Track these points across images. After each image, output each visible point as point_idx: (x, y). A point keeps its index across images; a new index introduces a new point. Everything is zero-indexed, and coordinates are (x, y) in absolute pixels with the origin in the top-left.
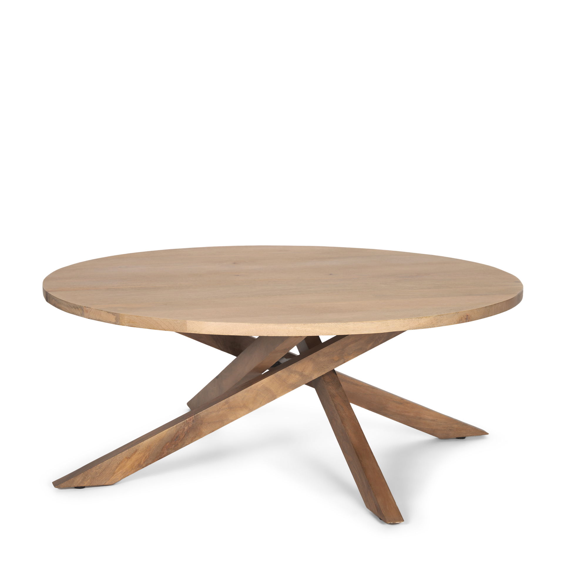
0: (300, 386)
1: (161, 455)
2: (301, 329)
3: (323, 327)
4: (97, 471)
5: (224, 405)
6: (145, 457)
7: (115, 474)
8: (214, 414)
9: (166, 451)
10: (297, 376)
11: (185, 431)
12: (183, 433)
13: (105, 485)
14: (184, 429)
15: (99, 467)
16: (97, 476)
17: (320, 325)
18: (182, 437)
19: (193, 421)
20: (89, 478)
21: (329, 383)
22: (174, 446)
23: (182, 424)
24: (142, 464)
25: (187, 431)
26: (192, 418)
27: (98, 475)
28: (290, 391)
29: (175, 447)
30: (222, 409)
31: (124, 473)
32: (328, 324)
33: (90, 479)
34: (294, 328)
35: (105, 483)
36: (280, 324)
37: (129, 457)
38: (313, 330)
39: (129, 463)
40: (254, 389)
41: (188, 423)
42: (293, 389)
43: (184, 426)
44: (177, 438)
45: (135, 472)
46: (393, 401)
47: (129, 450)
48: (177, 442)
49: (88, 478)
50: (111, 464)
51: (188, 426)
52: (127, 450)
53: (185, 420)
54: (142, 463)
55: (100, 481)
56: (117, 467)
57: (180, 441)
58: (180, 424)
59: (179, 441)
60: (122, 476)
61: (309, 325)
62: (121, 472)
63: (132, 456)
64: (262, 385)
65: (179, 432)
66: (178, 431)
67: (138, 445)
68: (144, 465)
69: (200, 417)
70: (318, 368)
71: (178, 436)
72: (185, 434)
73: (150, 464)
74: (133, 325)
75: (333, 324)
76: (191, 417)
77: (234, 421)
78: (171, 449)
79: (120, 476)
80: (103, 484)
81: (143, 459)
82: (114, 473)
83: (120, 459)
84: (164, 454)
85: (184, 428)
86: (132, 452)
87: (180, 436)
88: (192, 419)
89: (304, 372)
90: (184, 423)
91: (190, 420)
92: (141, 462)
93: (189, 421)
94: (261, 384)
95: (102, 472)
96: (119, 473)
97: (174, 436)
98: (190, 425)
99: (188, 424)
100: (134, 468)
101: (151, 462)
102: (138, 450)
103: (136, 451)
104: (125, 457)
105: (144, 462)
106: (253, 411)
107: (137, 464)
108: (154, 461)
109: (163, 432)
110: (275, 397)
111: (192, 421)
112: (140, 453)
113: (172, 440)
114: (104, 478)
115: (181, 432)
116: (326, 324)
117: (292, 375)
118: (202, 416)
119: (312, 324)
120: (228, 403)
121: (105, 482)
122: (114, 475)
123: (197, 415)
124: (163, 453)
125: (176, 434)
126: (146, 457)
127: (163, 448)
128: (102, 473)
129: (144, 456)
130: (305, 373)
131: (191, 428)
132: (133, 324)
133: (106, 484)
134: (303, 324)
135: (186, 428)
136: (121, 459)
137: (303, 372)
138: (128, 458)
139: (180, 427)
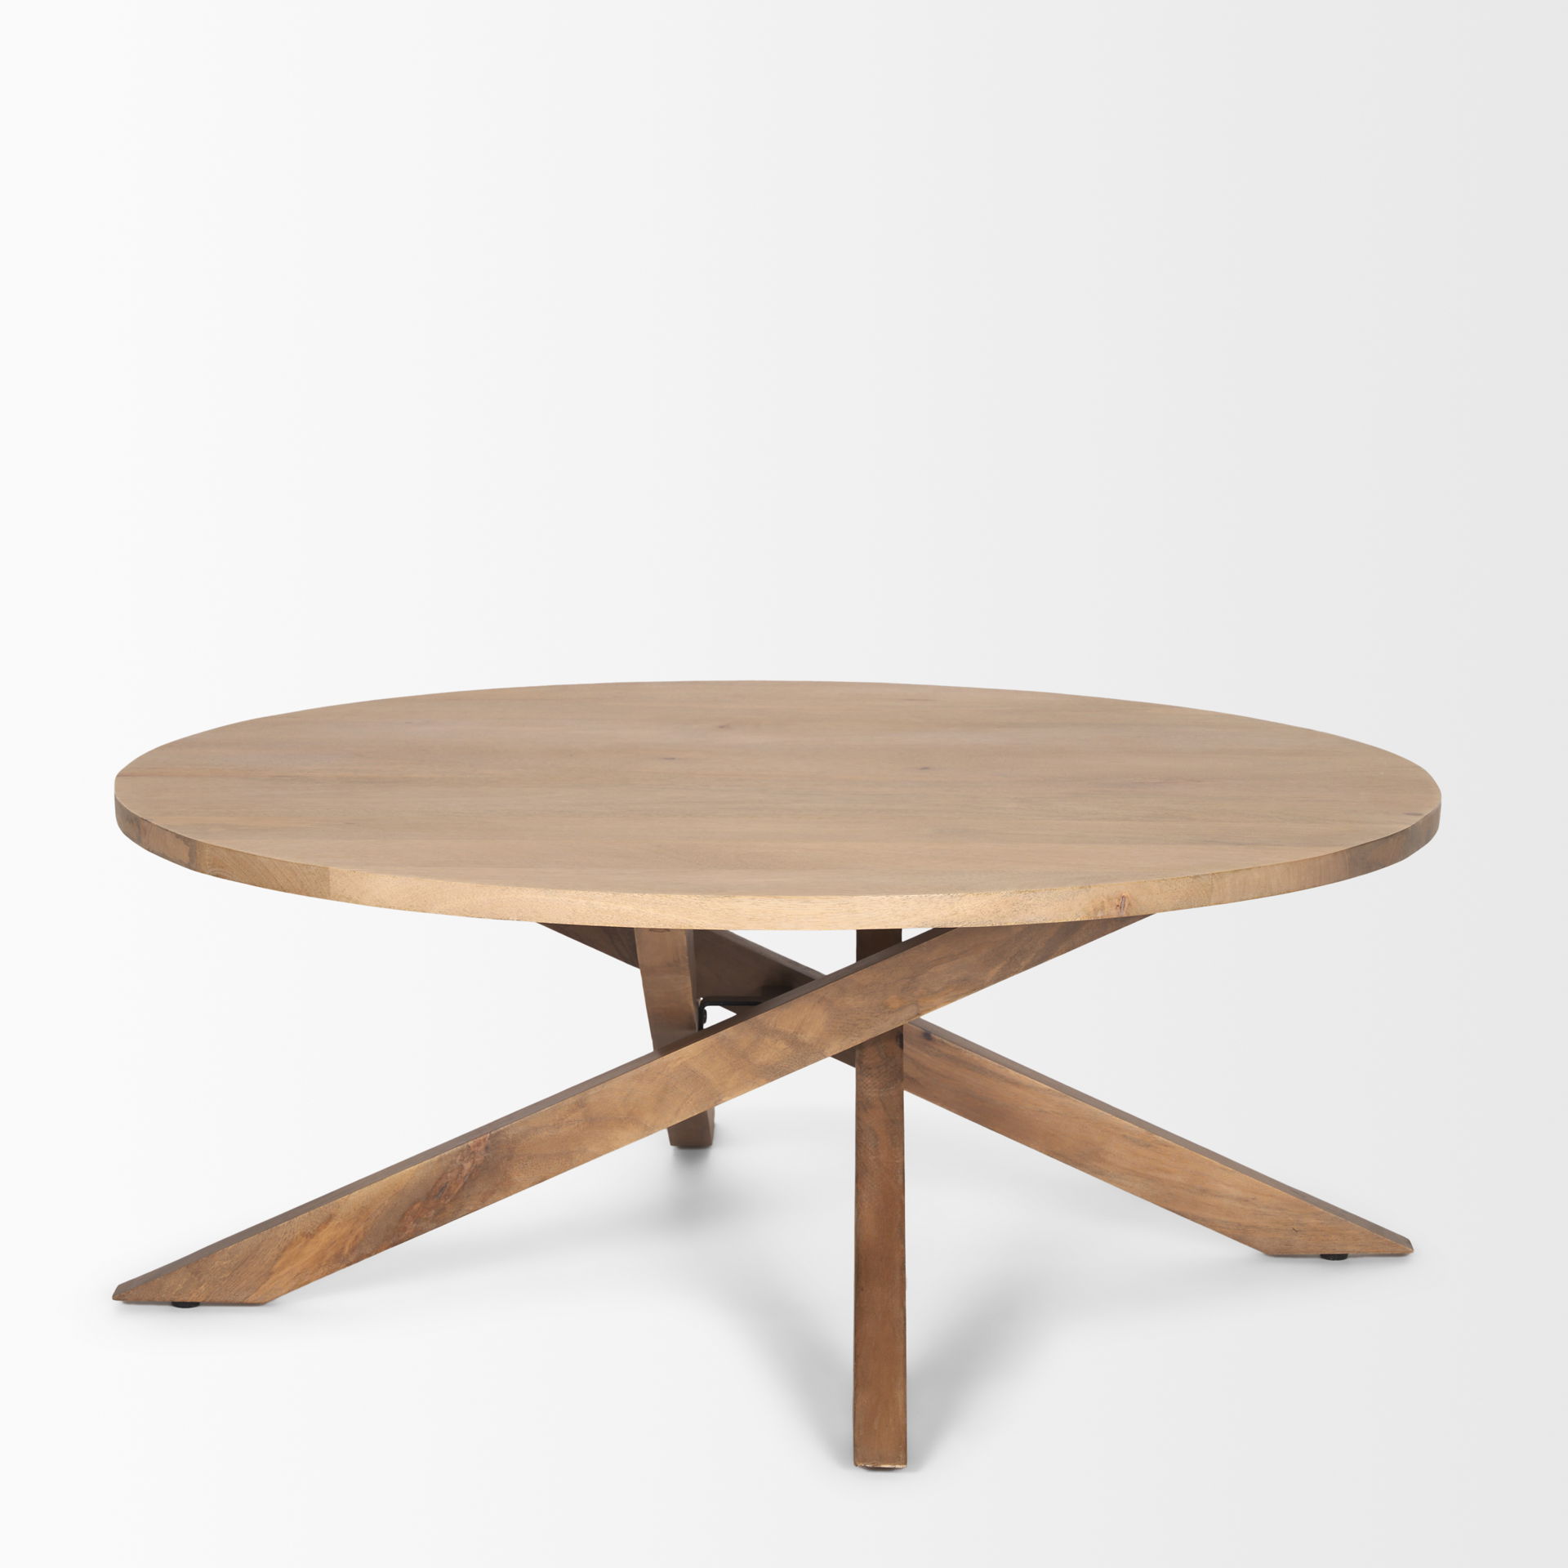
0: (788, 1073)
1: (399, 1236)
2: (606, 908)
3: (666, 904)
4: (225, 1263)
5: (573, 1111)
6: (354, 1236)
7: (274, 1277)
8: (546, 1133)
9: (412, 1226)
10: (782, 1045)
11: (465, 1172)
12: (459, 1179)
13: (245, 1301)
14: (461, 1167)
15: (230, 1253)
16: (224, 1279)
17: (657, 897)
18: (457, 1191)
19: (487, 1148)
20: (204, 1281)
21: (870, 1069)
22: (433, 1211)
23: (457, 1156)
24: (348, 1255)
25: (471, 1175)
26: (484, 1140)
27: (226, 1276)
28: (759, 1086)
29: (435, 1215)
30: (567, 1122)
31: (298, 1274)
32: (679, 896)
33: (205, 1284)
34: (586, 904)
35: (246, 1298)
36: (551, 890)
37: (311, 1232)
38: (638, 911)
39: (311, 1250)
40: (659, 1073)
41: (473, 1152)
42: (770, 1080)
43: (460, 1160)
44: (442, 1190)
45: (327, 1274)
46: (1124, 1136)
47: (310, 1214)
48: (442, 1202)
49: (202, 1280)
50: (261, 1249)
51: (474, 1162)
52: (306, 1214)
53: (465, 1145)
54: (346, 1251)
55: (233, 1293)
56: (278, 1257)
57: (451, 1201)
58: (449, 1155)
59: (449, 1200)
60: (294, 1283)
61: (628, 895)
62: (289, 1272)
63: (318, 1230)
64: (679, 1062)
65: (449, 1175)
66: (445, 1173)
67: (334, 1202)
68: (351, 1259)
69: (505, 1138)
70: (840, 1027)
71: (446, 1186)
72: (465, 1183)
73: (369, 1255)
74: (222, 873)
75: (693, 897)
76: (481, 1138)
77: (601, 1155)
78: (427, 1219)
79: (287, 1284)
80: (240, 1299)
81: (350, 1241)
82: (271, 1274)
83: (287, 1235)
84: (406, 1233)
85: (462, 1165)
86: (319, 1221)
87: (450, 1187)
88: (482, 1142)
89: (802, 1034)
90: (462, 1151)
91: (479, 1144)
92: (343, 1248)
93: (474, 1146)
94: (679, 1058)
95: (237, 1269)
96: (282, 1273)
97: (435, 1186)
98: (477, 1160)
99: (472, 1156)
100: (324, 1263)
101: (371, 1250)
102: (335, 1216)
103: (330, 1218)
104: (298, 1233)
105: (352, 1251)
106: (654, 1132)
107: (331, 1253)
108: (378, 1250)
109: (403, 1172)
110: (717, 1098)
111: (482, 1147)
112: (339, 1223)
113: (428, 1196)
114: (244, 1283)
115: (454, 1175)
116: (673, 896)
117: (768, 1040)
118: (510, 1137)
119: (636, 895)
120: (583, 1107)
121: (245, 1296)
122: (271, 1279)
123: (499, 1133)
124: (405, 1229)
125: (440, 1179)
126: (357, 1237)
127: (403, 1215)
128: (237, 1271)
129: (351, 1232)
130: (803, 1036)
131: (480, 1167)
132: (221, 869)
133: (250, 1300)
134: (610, 894)
135: (467, 1166)
136: (289, 1236)
137: (797, 1033)
138: (309, 1236)
139: (452, 1162)
